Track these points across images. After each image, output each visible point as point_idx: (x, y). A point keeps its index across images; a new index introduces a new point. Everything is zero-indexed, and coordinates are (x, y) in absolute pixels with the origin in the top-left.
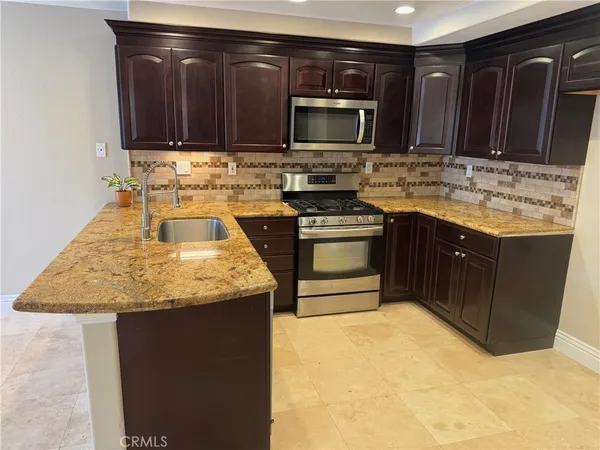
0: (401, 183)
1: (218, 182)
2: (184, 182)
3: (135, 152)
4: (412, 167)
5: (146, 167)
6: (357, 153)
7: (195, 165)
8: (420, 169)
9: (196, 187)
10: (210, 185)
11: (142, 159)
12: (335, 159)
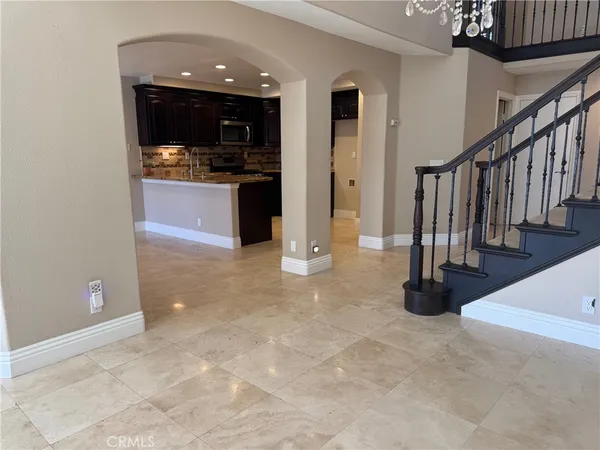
0: (259, 162)
1: (181, 163)
2: (166, 163)
3: (144, 148)
4: (263, 155)
5: (150, 156)
6: (241, 147)
7: (171, 154)
8: (266, 156)
9: (171, 166)
10: (177, 165)
11: (147, 152)
12: (232, 150)
